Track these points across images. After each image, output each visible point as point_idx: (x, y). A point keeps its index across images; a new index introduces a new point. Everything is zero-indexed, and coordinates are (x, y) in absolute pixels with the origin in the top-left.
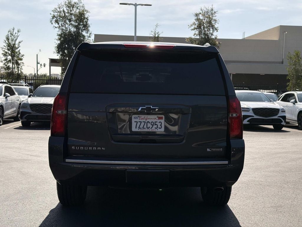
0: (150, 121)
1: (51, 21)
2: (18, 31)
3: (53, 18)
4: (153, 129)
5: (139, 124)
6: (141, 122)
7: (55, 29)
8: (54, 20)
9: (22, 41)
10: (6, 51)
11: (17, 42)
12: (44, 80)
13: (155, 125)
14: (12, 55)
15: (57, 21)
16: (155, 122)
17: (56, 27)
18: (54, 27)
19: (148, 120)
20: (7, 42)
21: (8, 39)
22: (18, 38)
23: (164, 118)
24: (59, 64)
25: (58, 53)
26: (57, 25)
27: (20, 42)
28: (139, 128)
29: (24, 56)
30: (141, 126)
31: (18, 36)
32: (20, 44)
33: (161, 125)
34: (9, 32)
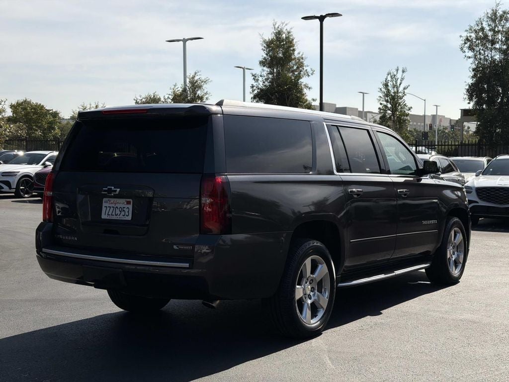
0: (119, 206)
1: (462, 49)
2: (403, 72)
3: (465, 43)
4: (121, 216)
5: (108, 208)
6: (110, 207)
7: (469, 60)
8: (467, 45)
9: (409, 86)
10: (385, 103)
11: (401, 89)
12: (452, 145)
13: (123, 211)
14: (393, 109)
15: (471, 48)
16: (124, 208)
17: (469, 57)
18: (466, 58)
19: (116, 206)
20: (383, 90)
21: (386, 85)
22: (403, 82)
23: (132, 203)
24: (472, 117)
25: (470, 99)
26: (471, 54)
27: (404, 89)
28: (108, 215)
29: (411, 110)
30: (110, 213)
31: (402, 79)
32: (405, 91)
33: (128, 212)
34: (388, 74)
